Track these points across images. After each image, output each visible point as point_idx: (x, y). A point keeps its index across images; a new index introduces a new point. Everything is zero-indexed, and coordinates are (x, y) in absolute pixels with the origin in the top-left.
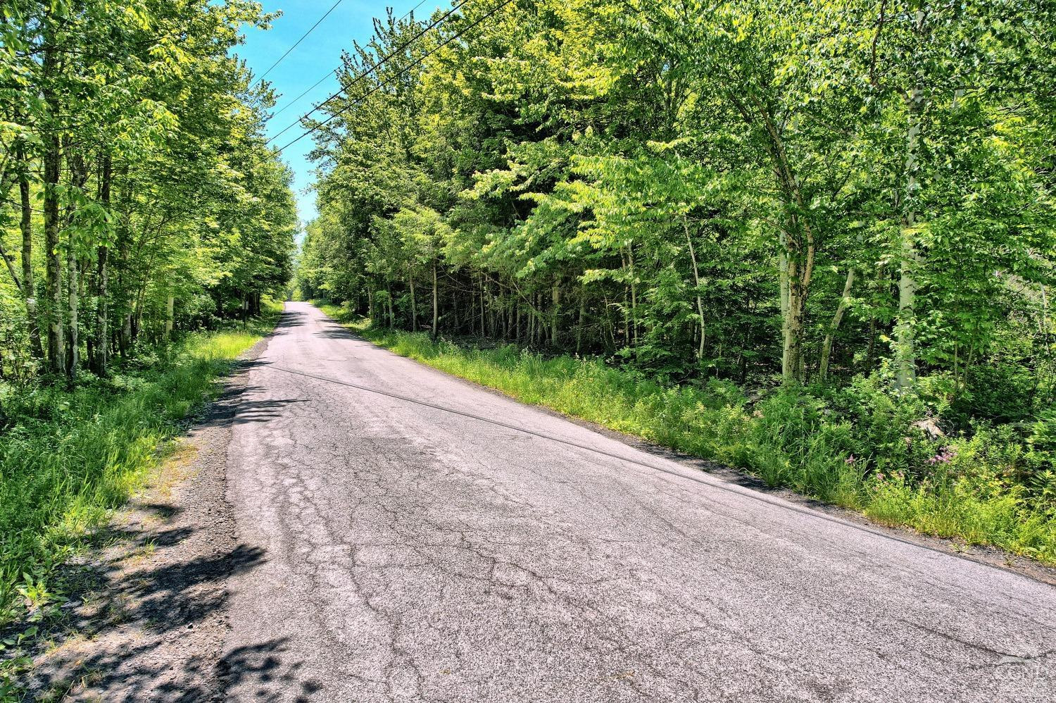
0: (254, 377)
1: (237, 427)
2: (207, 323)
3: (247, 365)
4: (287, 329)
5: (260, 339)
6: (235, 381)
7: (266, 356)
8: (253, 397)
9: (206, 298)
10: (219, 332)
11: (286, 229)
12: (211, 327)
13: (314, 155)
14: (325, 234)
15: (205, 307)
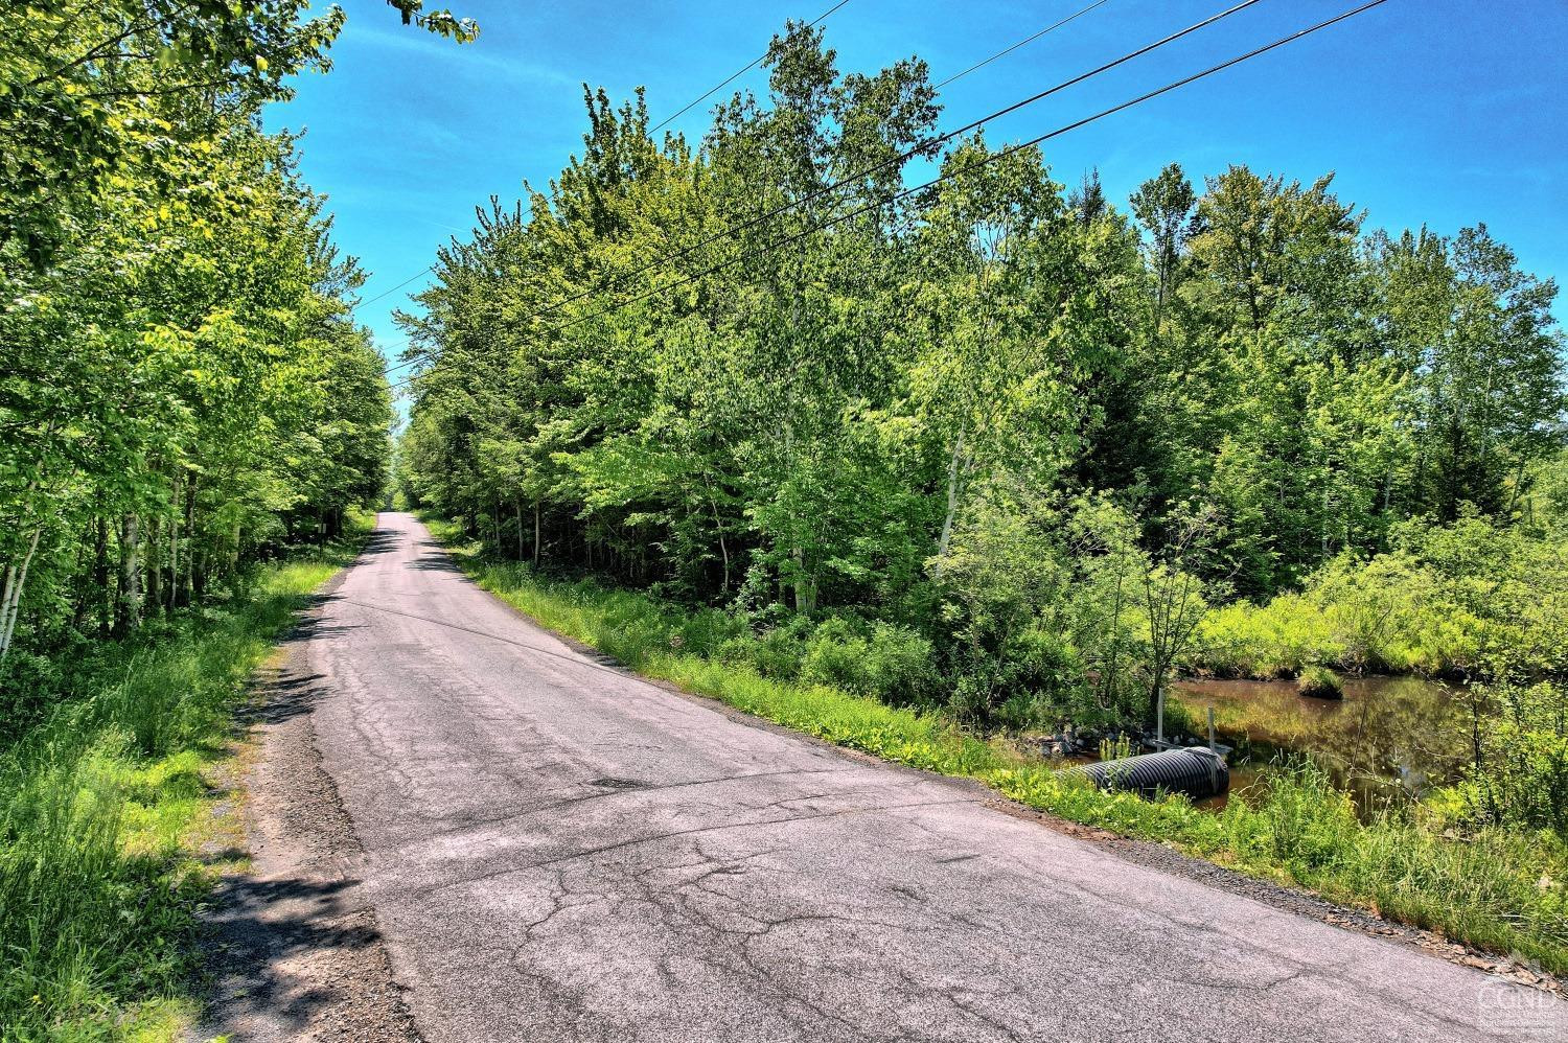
0: (328, 609)
1: (313, 641)
2: (277, 552)
3: (321, 600)
4: (374, 555)
5: (339, 570)
6: (312, 613)
7: (342, 590)
8: (326, 624)
9: (276, 524)
10: (290, 562)
11: (376, 428)
12: (282, 556)
13: (409, 355)
14: (419, 444)
15: (275, 534)
